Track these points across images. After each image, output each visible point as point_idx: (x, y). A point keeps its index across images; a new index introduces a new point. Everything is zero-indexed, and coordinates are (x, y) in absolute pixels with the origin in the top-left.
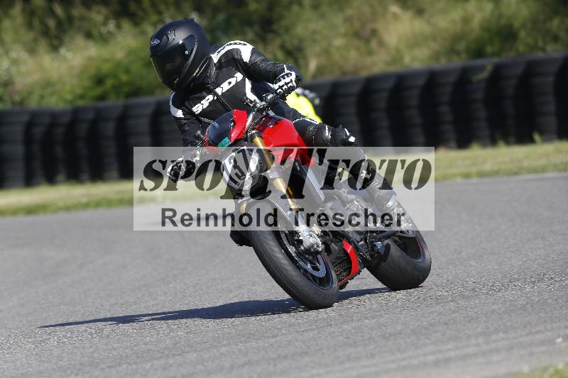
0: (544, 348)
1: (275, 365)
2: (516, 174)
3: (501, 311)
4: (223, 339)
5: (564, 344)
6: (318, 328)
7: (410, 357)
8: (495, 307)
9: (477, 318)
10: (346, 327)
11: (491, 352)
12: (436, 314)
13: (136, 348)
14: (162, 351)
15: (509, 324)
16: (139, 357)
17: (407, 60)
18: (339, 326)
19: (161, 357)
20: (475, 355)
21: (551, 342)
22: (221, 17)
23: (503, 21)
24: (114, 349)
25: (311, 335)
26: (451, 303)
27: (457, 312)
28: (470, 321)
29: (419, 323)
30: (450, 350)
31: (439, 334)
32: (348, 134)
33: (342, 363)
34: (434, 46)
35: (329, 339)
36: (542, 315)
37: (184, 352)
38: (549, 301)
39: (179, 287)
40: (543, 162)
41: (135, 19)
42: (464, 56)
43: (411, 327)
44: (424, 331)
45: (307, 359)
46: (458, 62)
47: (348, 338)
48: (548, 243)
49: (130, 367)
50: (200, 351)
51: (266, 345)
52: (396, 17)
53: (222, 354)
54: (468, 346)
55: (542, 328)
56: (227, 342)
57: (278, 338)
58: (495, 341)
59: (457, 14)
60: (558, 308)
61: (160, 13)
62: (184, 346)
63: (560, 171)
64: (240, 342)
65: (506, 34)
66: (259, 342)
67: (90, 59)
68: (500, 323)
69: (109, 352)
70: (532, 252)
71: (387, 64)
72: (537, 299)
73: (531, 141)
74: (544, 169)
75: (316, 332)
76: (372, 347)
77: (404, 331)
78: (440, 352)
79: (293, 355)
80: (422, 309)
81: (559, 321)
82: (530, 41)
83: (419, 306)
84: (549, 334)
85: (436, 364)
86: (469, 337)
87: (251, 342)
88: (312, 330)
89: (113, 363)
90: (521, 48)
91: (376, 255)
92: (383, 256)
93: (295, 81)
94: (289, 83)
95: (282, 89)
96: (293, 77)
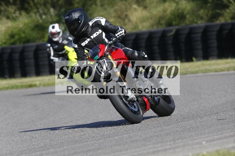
0: (198, 146)
1: (87, 154)
2: (185, 74)
3: (180, 131)
4: (65, 143)
5: (206, 144)
6: (104, 138)
7: (143, 150)
8: (178, 129)
9: (170, 134)
10: (116, 138)
11: (176, 147)
12: (153, 132)
13: (29, 147)
14: (39, 148)
15: (183, 136)
16: (30, 151)
17: (140, 27)
18: (113, 137)
19: (39, 151)
20: (169, 149)
21: (200, 143)
22: (63, 10)
23: (180, 11)
24: (20, 147)
25: (101, 141)
26: (160, 128)
27: (162, 131)
28: (167, 135)
29: (146, 136)
30: (159, 147)
31: (154, 140)
32: (145, 54)
33: (114, 152)
34: (152, 22)
35: (109, 143)
36: (197, 132)
37: (49, 149)
38: (200, 126)
39: (46, 122)
40: (197, 69)
41: (27, 11)
42: (164, 26)
43: (143, 138)
44: (148, 139)
45: (100, 151)
46: (161, 28)
47: (117, 142)
48: (199, 102)
49: (26, 155)
50: (56, 148)
51: (83, 145)
52: (135, 9)
53: (65, 149)
54: (167, 145)
55: (197, 137)
56: (67, 144)
57: (88, 142)
58: (177, 143)
59: (160, 8)
60: (203, 130)
61: (38, 8)
62: (49, 146)
63: (204, 73)
64: (72, 144)
65: (181, 16)
66: (80, 144)
67: (9, 27)
68: (180, 136)
69: (17, 149)
70: (192, 106)
71: (132, 29)
72: (195, 126)
73: (192, 60)
74: (197, 72)
75: (104, 140)
76: (127, 146)
77: (140, 139)
78: (155, 148)
79: (94, 149)
80: (147, 130)
81: (204, 135)
82: (191, 19)
83: (146, 129)
84: (200, 140)
85: (153, 153)
86: (167, 141)
87: (77, 144)
88: (102, 139)
89: (19, 153)
90: (187, 22)
91: (155, 102)
92: (157, 103)
93: (124, 33)
94: (122, 34)
95: (119, 36)
96: (123, 31)
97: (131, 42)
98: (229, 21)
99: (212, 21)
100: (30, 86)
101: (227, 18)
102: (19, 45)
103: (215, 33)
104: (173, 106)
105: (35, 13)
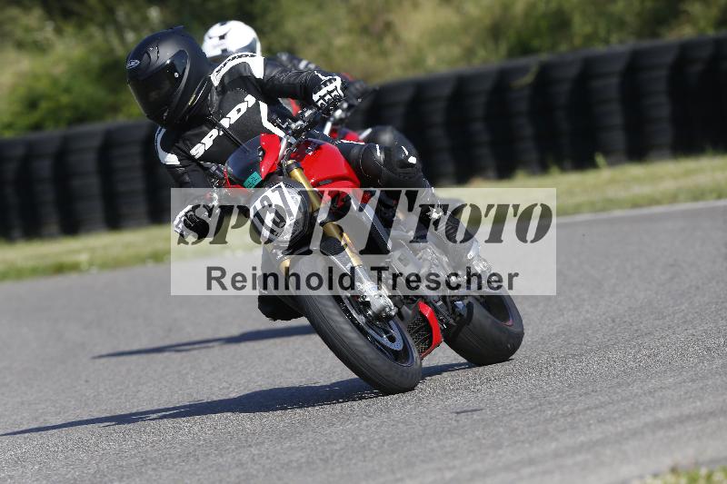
17: (431, 61)
23: (552, 5)
34: (466, 41)
46: (495, 63)
61: (110, 10)
65: (558, 23)
73: (592, 165)
91: (458, 319)
92: (465, 320)
93: (341, 89)
94: (335, 93)
95: (324, 100)
96: (338, 82)
97: (400, 111)
98: (711, 33)
99: (654, 35)
100: (60, 269)
101: (702, 23)
102: (53, 132)
103: (663, 73)
104: (515, 329)
105: (102, 26)
